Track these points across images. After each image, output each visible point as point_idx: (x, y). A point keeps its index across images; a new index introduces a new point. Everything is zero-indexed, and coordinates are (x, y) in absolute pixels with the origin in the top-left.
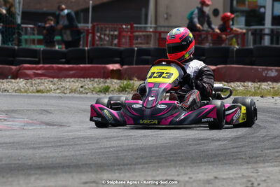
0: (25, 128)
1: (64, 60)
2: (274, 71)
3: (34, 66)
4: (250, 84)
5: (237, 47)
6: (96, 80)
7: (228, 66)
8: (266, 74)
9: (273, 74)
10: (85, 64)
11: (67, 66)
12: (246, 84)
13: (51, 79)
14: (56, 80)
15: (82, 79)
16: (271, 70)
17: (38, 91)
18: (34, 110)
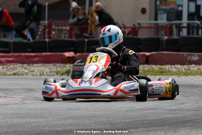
0: (24, 102)
1: (30, 50)
2: (196, 56)
3: (6, 54)
4: (179, 66)
5: (166, 37)
6: (58, 65)
7: (160, 52)
8: (190, 58)
9: (196, 58)
10: (46, 52)
11: (32, 54)
12: (176, 66)
13: (22, 65)
14: (25, 65)
15: (47, 65)
16: (194, 55)
17: (14, 74)
18: (21, 89)
